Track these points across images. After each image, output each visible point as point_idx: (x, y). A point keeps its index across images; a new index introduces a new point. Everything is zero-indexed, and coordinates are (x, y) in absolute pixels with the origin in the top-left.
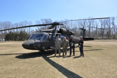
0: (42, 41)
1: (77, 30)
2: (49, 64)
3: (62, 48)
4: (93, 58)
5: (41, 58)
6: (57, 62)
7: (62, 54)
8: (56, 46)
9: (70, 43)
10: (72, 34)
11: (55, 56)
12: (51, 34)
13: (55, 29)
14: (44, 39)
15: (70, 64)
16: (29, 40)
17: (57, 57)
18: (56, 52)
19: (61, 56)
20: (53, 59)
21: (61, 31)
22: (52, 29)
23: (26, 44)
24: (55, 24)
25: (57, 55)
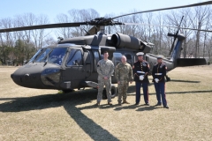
0: (64, 67)
1: (165, 39)
2: (77, 127)
3: (116, 85)
4: (198, 113)
5: (60, 110)
6: (98, 122)
7: (115, 101)
8: (99, 78)
9: (135, 71)
10: (144, 48)
11: (95, 106)
12: (88, 47)
13: (101, 34)
14: (69, 62)
15: (133, 127)
16: (30, 63)
17: (102, 107)
18: (100, 94)
19: (112, 106)
20: (91, 113)
21: (115, 40)
22: (92, 37)
23: (21, 73)
24: (100, 23)
25: (104, 102)
